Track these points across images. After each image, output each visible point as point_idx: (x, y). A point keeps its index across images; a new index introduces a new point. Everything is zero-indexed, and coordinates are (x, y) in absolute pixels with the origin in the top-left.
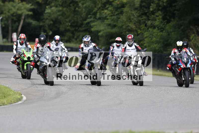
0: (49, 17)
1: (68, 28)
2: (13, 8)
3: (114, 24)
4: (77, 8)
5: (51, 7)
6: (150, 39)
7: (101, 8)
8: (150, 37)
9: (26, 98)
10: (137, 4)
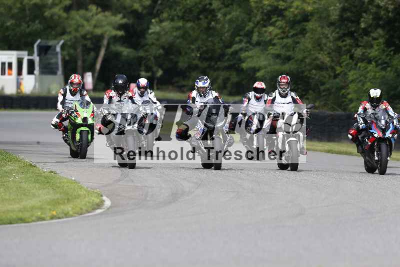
0: (158, 40)
1: (196, 62)
2: (85, 23)
3: (288, 54)
4: (213, 23)
5: (161, 21)
6: (360, 85)
7: (262, 22)
8: (360, 81)
9: (112, 204)
10: (335, 16)
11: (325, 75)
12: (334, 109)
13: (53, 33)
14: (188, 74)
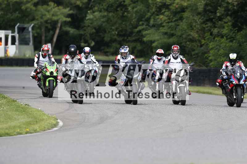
0: (91, 24)
1: (115, 37)
2: (47, 13)
3: (172, 32)
4: (126, 13)
5: (94, 12)
6: (216, 51)
7: (156, 13)
8: (216, 49)
9: (63, 124)
10: (201, 8)
11: (195, 45)
12: (200, 66)
13: (27, 19)
14: (110, 44)
